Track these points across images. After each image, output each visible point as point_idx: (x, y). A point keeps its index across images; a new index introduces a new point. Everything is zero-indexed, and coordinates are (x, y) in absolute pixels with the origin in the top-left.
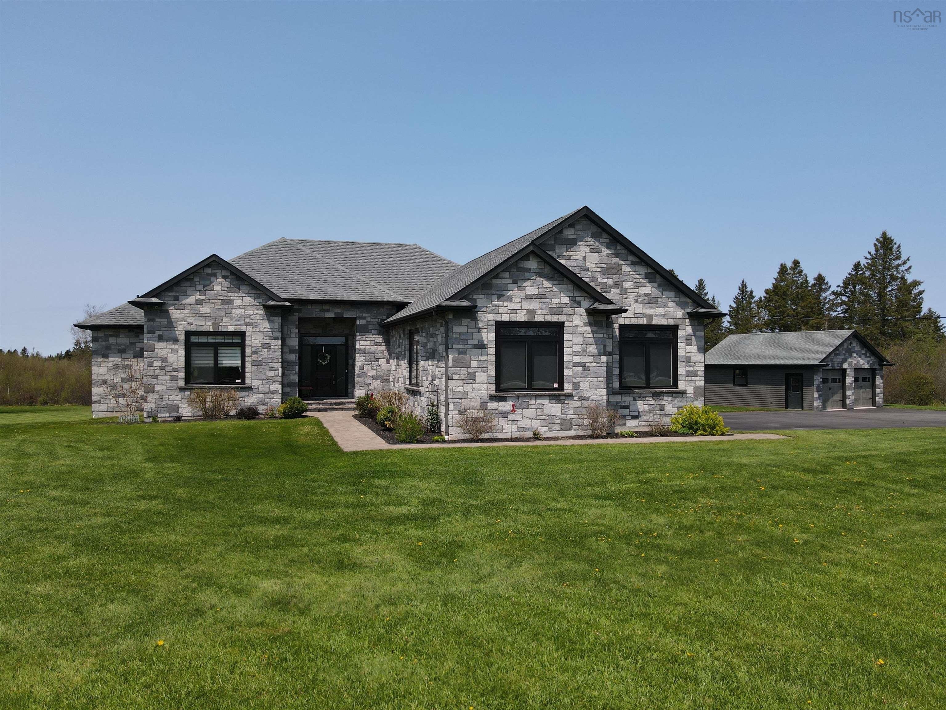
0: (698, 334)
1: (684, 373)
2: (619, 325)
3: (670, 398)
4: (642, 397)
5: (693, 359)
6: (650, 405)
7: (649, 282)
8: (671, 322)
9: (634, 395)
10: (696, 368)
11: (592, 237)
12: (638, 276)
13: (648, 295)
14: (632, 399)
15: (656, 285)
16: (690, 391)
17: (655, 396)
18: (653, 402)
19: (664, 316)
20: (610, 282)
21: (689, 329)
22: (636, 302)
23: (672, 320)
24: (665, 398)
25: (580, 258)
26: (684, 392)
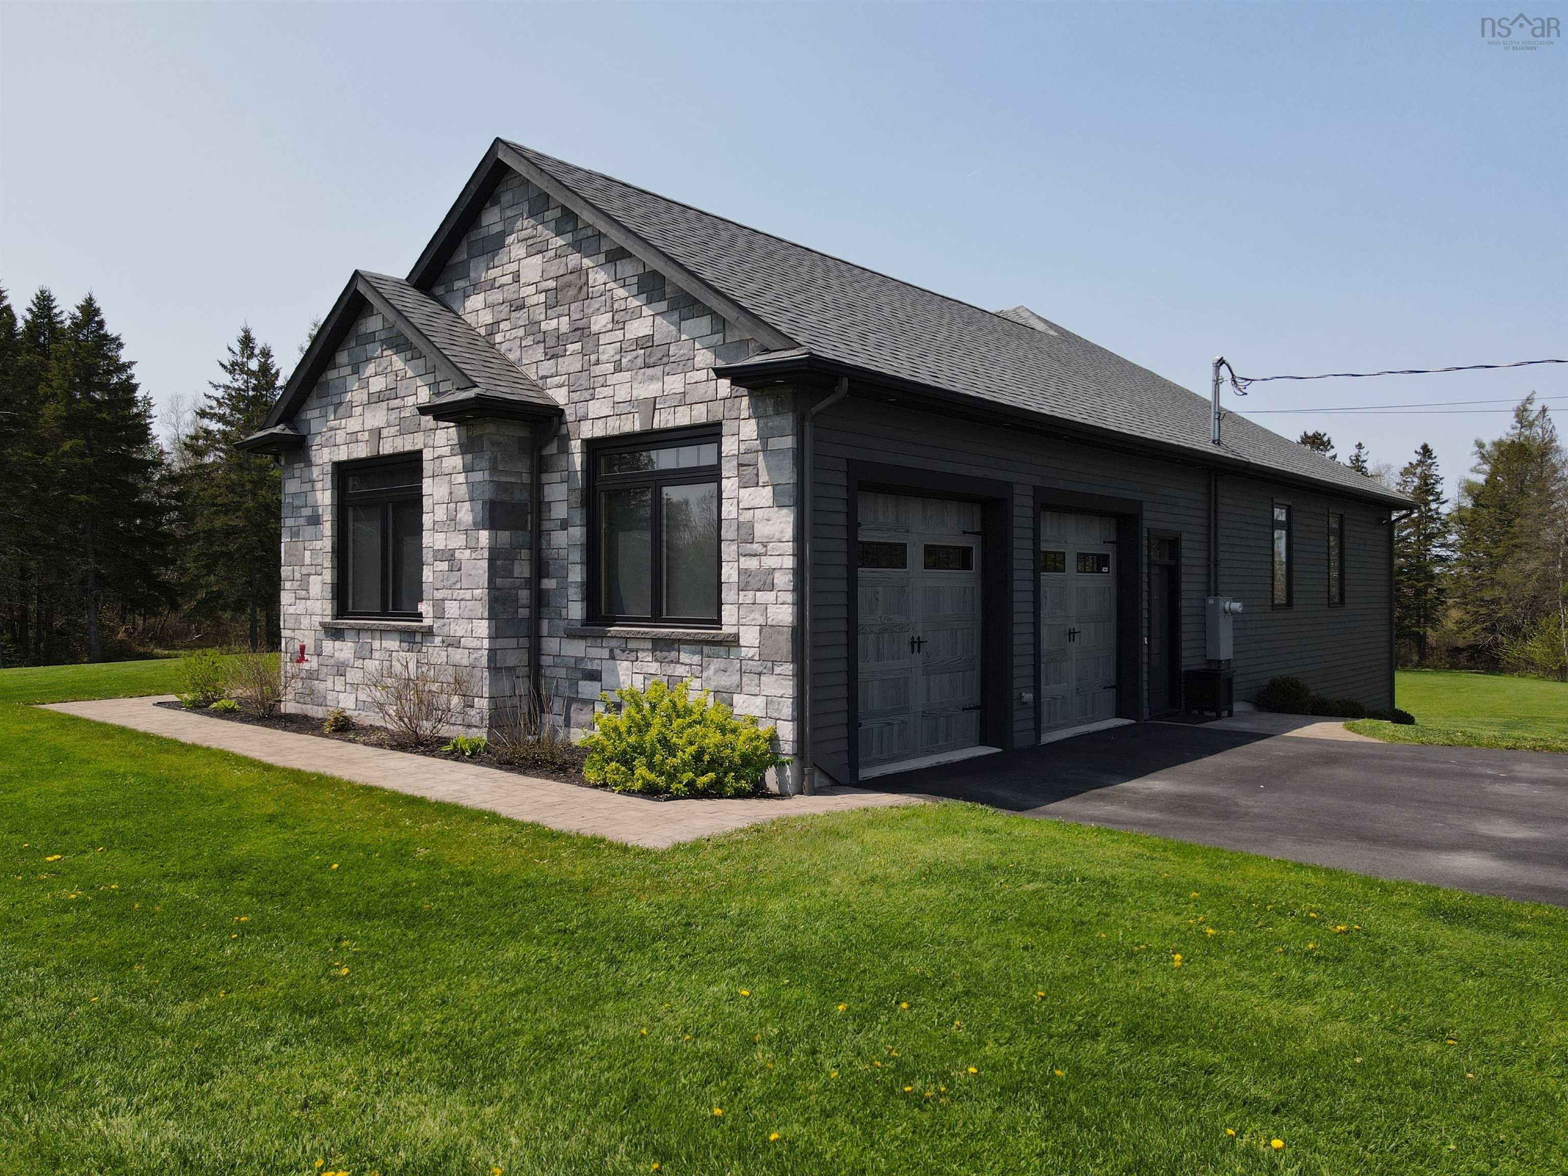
0: (777, 443)
1: (735, 578)
2: (583, 440)
3: (696, 659)
5: (761, 530)
6: (647, 676)
7: (649, 302)
8: (699, 415)
9: (613, 643)
10: (770, 562)
11: (531, 215)
12: (621, 293)
13: (645, 343)
14: (605, 654)
15: (663, 306)
16: (750, 637)
17: (660, 645)
18: (654, 667)
19: (683, 400)
20: (564, 324)
21: (749, 429)
22: (618, 369)
23: (702, 408)
24: (684, 657)
25: (508, 279)
26: (733, 642)
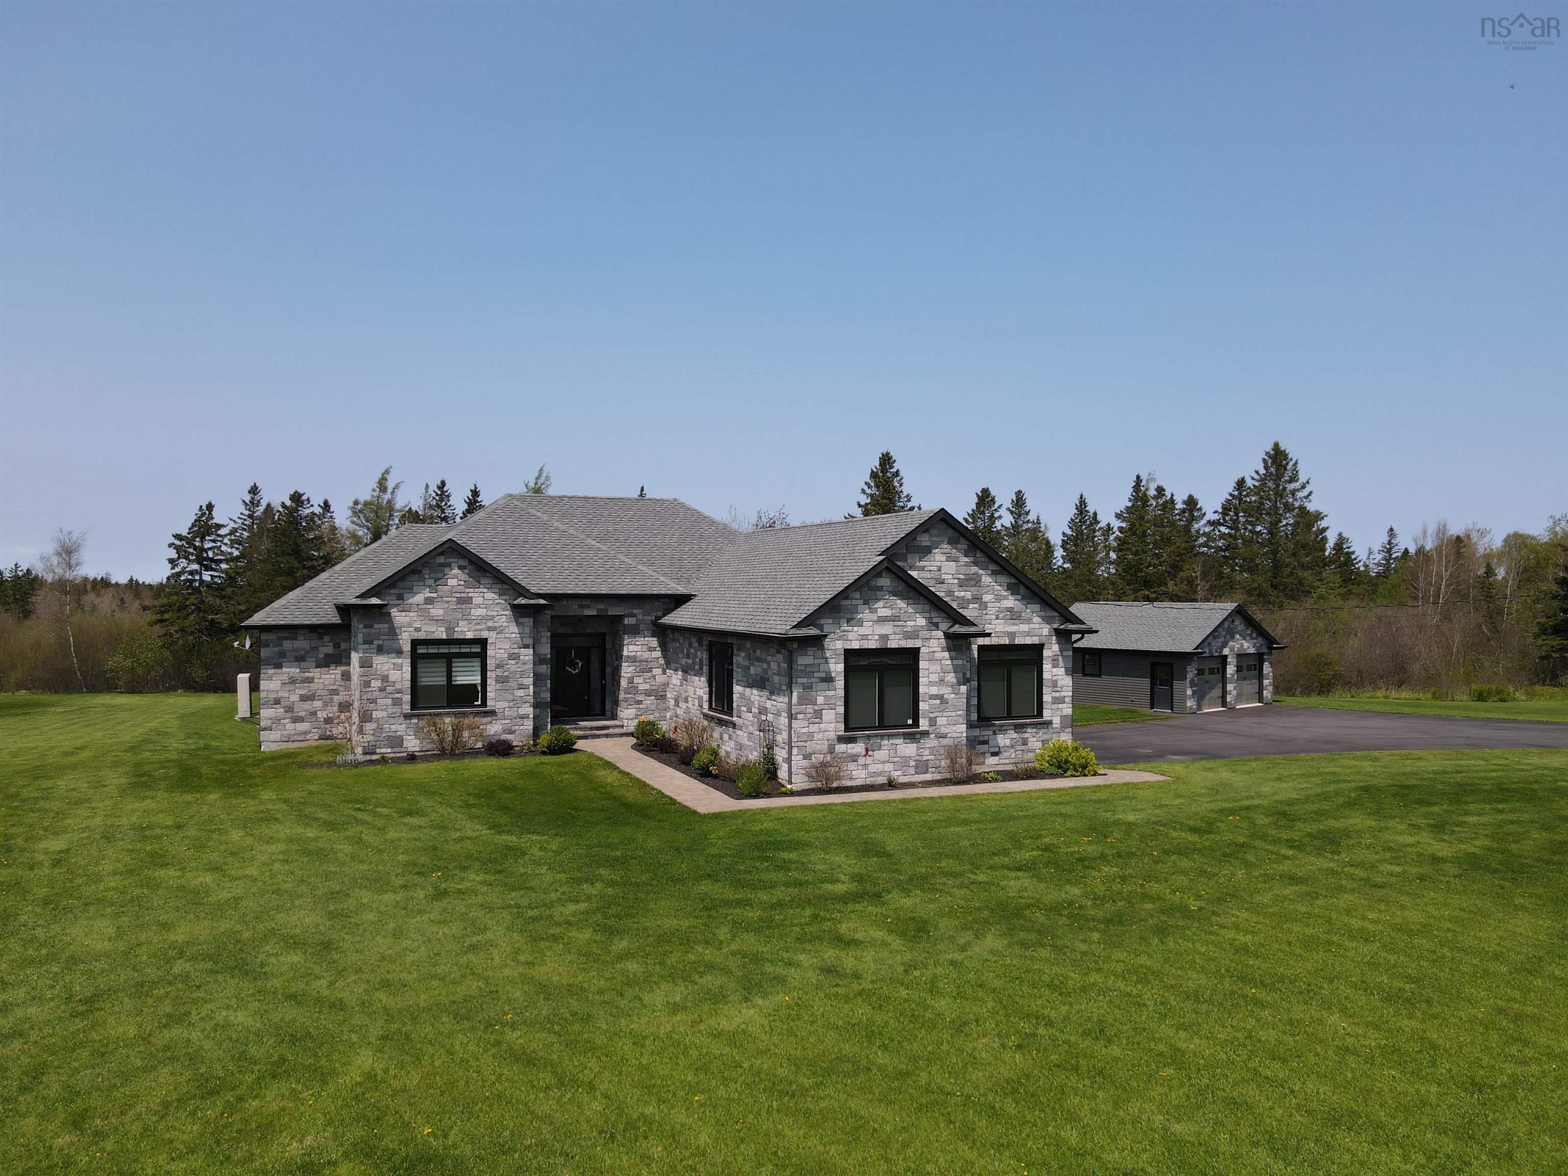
0: (1066, 653)
1: (1050, 700)
2: (979, 646)
3: (1034, 730)
4: (1002, 730)
5: (1060, 683)
6: (1012, 739)
7: (1012, 594)
8: (1036, 640)
9: (995, 728)
10: (1063, 694)
11: (948, 543)
12: (999, 588)
13: (1010, 610)
14: (991, 733)
15: (1019, 597)
16: (1056, 721)
17: (1018, 728)
18: (1015, 736)
19: (1028, 634)
20: (968, 595)
21: (1056, 648)
22: (997, 618)
23: (1037, 638)
24: (1029, 730)
25: (935, 568)
26: (1049, 723)
